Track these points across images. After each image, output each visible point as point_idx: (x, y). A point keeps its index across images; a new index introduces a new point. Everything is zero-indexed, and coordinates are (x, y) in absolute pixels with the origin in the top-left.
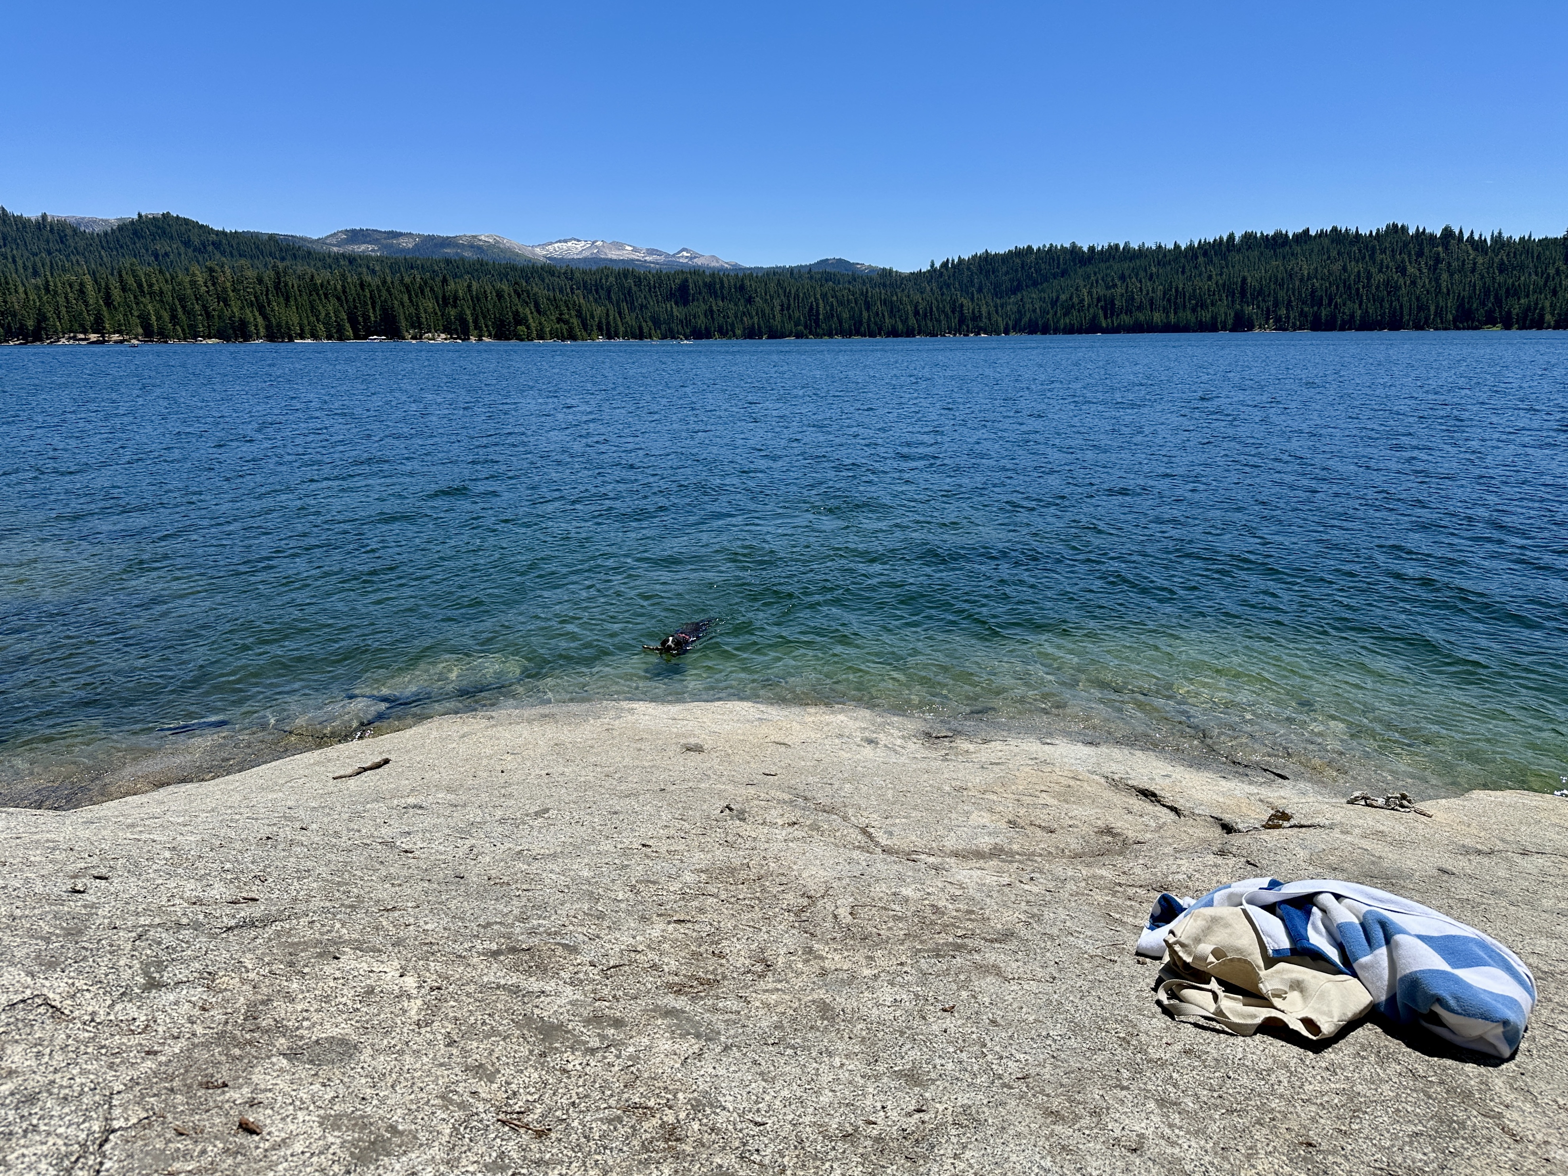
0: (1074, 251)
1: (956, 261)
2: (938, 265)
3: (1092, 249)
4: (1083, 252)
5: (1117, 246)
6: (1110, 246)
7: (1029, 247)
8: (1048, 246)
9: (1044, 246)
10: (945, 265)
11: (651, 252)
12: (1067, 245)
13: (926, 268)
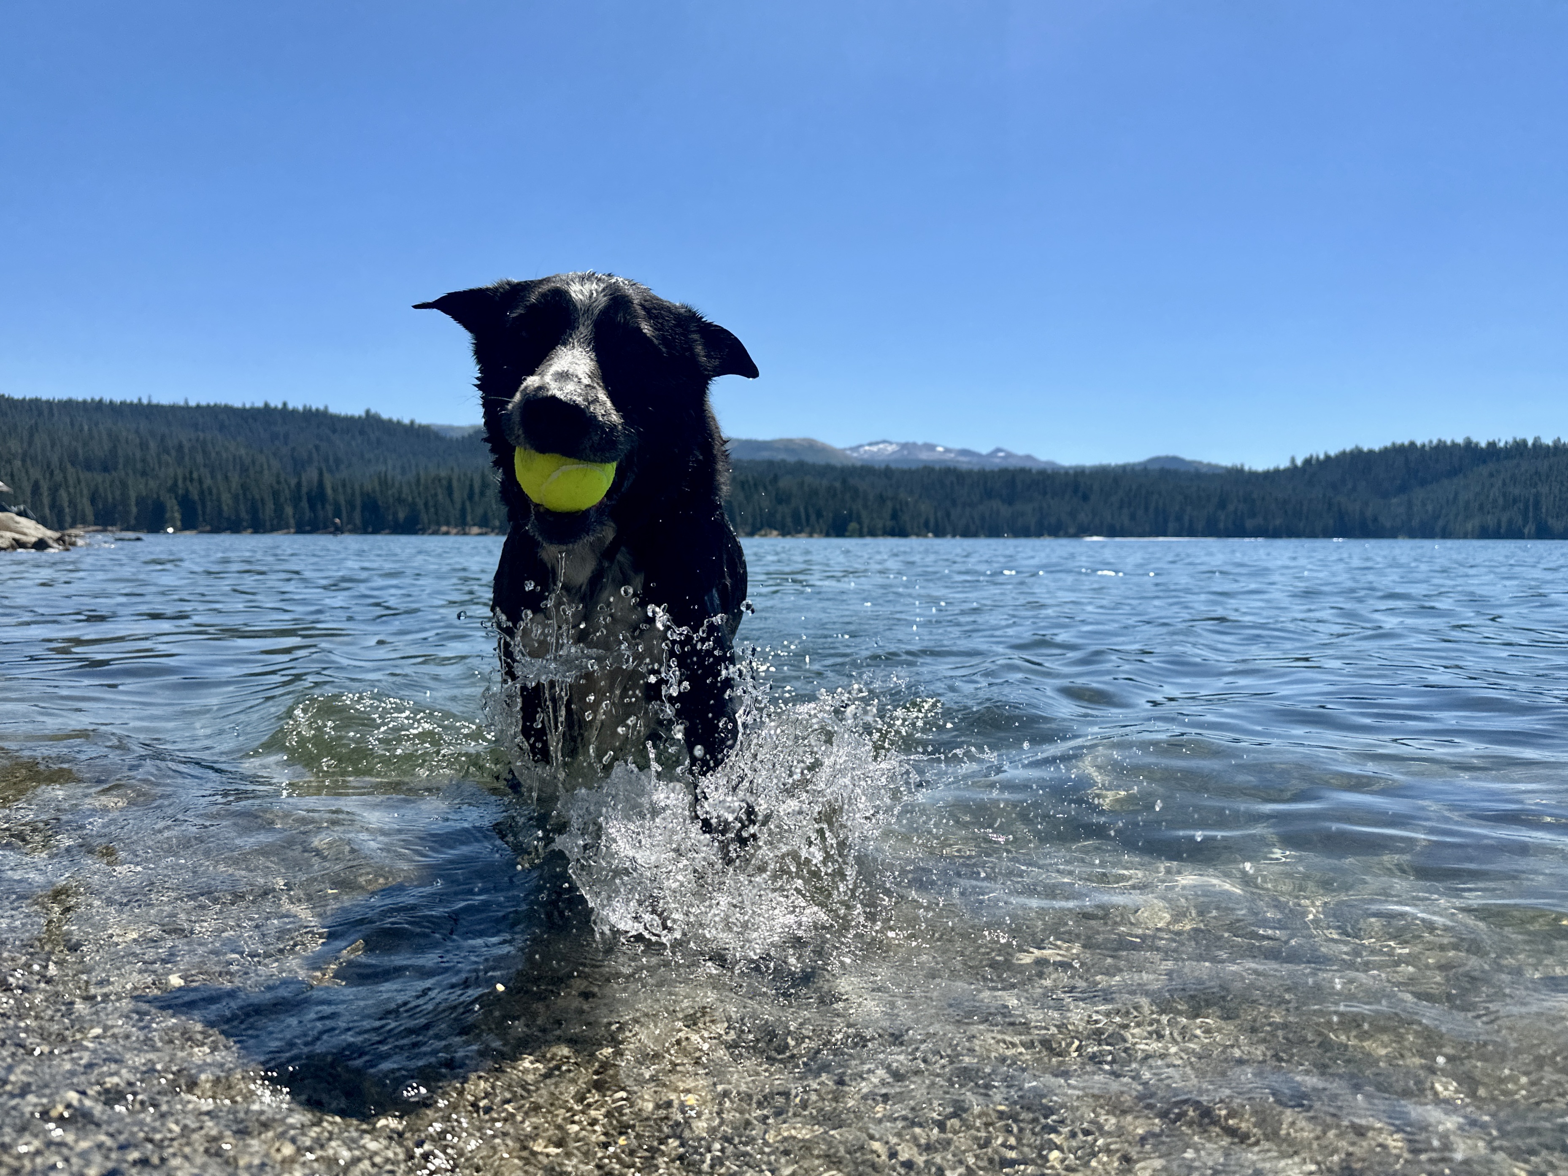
0: (1470, 448)
1: (1322, 457)
2: (1299, 462)
3: (1492, 445)
4: (1482, 449)
5: (1525, 442)
6: (1515, 441)
7: (1412, 444)
8: (1435, 442)
9: (1431, 442)
10: (1308, 462)
11: (965, 452)
12: (1460, 440)
13: (1284, 464)
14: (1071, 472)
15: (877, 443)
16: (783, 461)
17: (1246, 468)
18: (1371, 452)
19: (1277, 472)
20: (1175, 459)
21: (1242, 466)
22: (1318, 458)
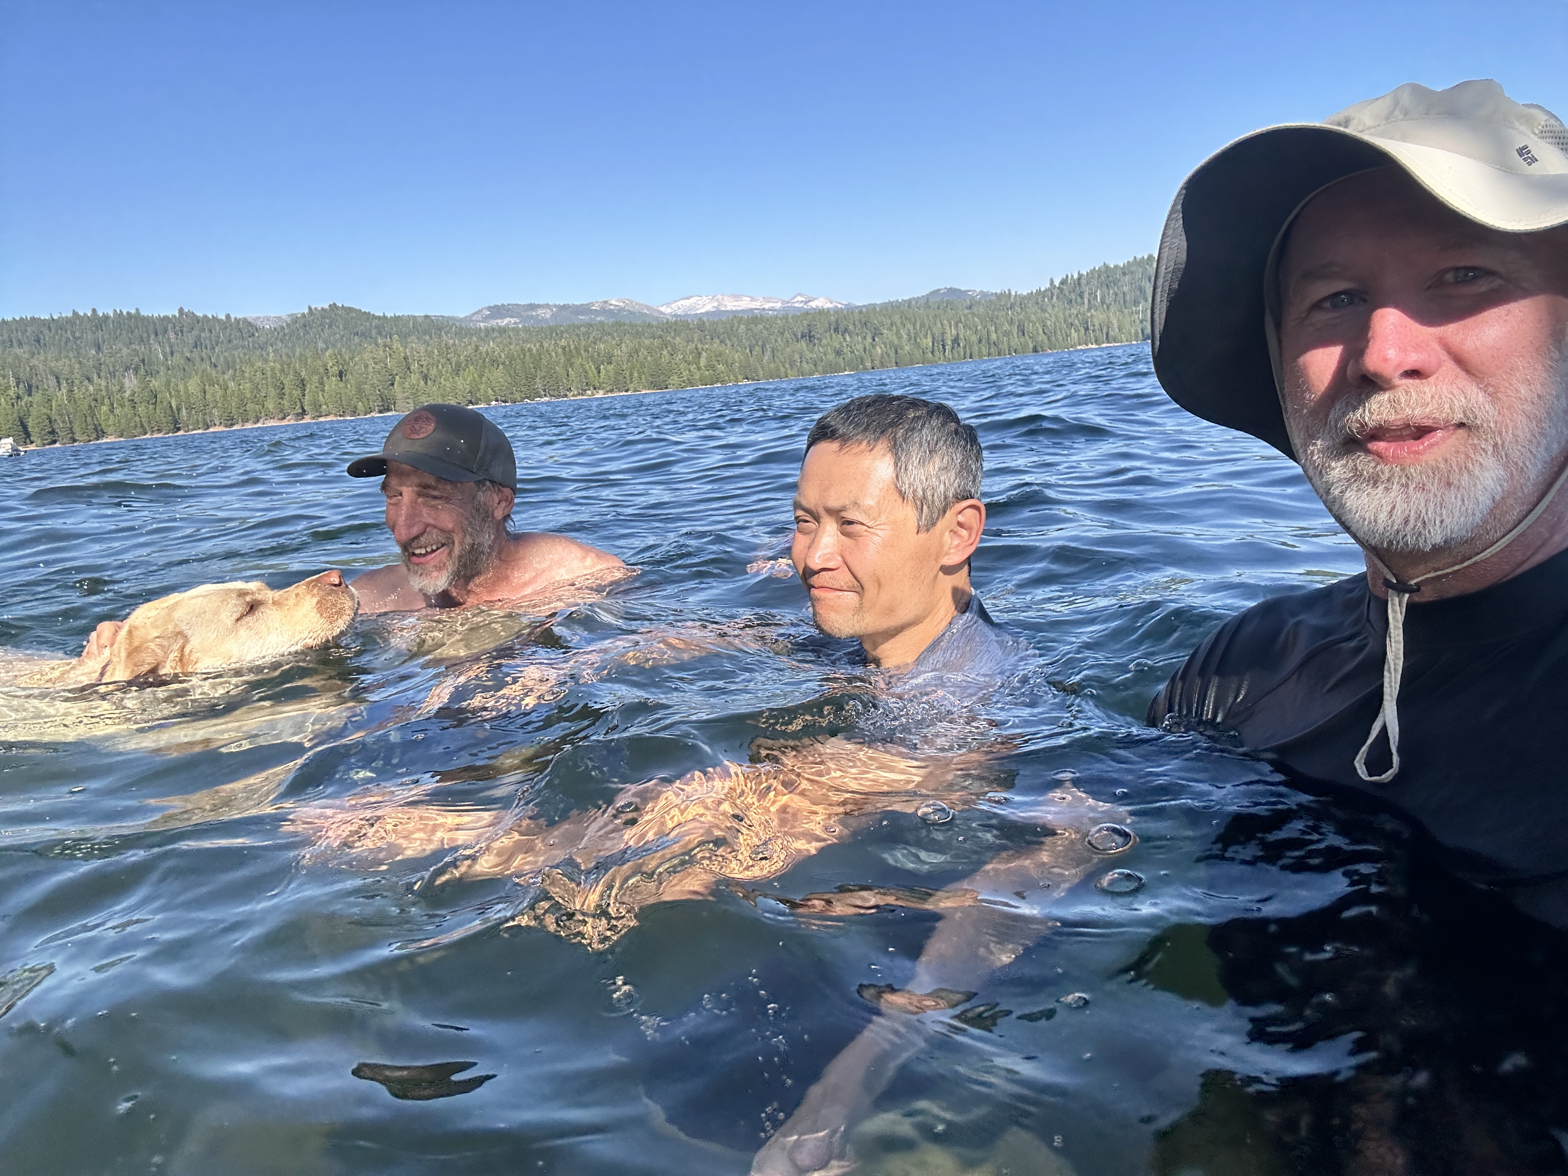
1: (1076, 276)
2: (1057, 282)
10: (1063, 282)
13: (1045, 286)
14: (864, 310)
15: (688, 298)
16: (601, 322)
17: (1013, 293)
18: (1116, 267)
19: (1039, 292)
20: (951, 291)
21: (1009, 290)
22: (1072, 276)
